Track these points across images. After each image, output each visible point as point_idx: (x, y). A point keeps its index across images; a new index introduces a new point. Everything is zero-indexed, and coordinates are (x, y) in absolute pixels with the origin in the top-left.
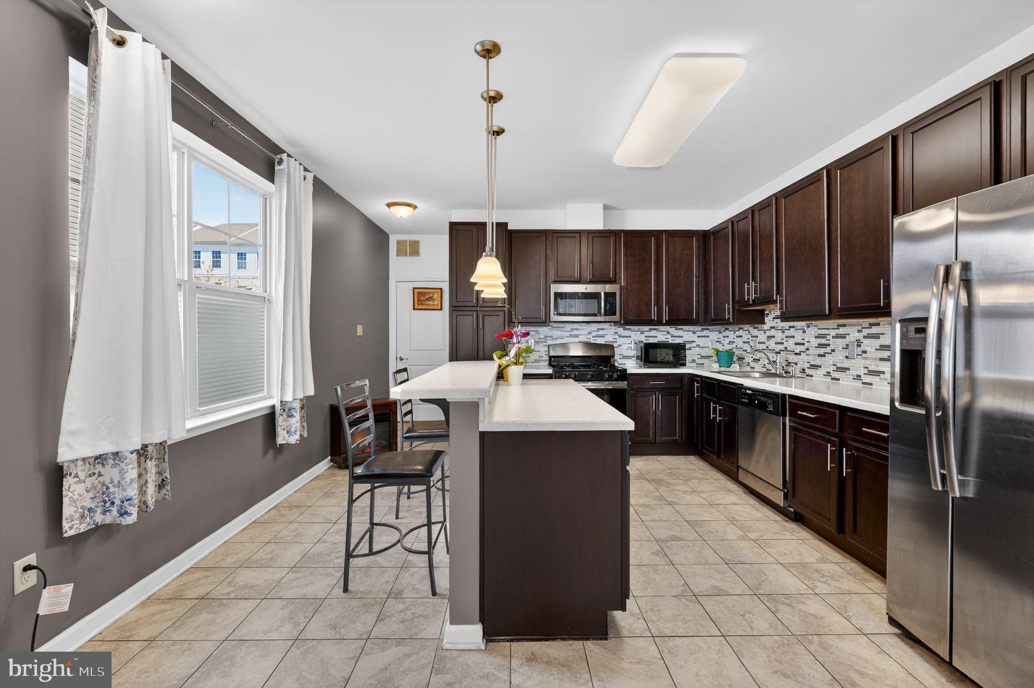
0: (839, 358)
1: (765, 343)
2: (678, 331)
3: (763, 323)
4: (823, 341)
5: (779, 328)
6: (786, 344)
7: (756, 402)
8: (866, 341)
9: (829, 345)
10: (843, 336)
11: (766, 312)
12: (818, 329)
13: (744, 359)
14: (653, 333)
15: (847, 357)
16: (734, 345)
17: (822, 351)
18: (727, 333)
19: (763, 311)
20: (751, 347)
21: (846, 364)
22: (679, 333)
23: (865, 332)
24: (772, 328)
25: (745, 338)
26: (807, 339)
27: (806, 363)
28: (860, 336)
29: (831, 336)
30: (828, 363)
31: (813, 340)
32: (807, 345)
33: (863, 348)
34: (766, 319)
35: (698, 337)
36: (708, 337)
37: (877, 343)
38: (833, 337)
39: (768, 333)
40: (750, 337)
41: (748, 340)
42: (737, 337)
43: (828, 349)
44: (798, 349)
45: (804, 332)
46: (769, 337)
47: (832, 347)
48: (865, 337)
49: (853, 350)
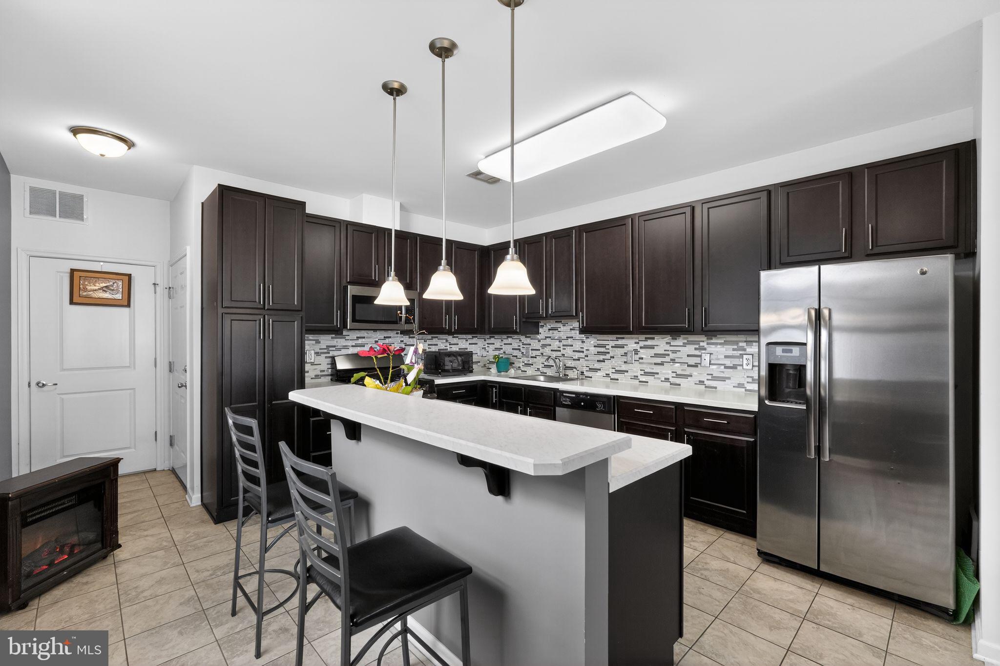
0: (618, 363)
1: (539, 350)
2: (454, 339)
3: (538, 333)
4: (603, 350)
5: (556, 338)
6: (563, 352)
7: (582, 404)
8: (642, 351)
9: (609, 353)
10: (622, 347)
11: (540, 324)
12: (597, 340)
13: (514, 364)
14: (435, 341)
15: (625, 362)
16: (502, 351)
17: (601, 357)
18: (492, 340)
19: (538, 323)
20: (523, 353)
21: (624, 367)
22: (455, 341)
23: (642, 344)
24: (547, 337)
25: (515, 345)
26: (585, 348)
27: (585, 367)
28: (637, 347)
29: (610, 346)
30: (607, 367)
31: (592, 349)
32: (586, 352)
33: (640, 355)
34: (541, 330)
35: (470, 344)
36: (477, 344)
37: (652, 352)
38: (612, 347)
39: (542, 342)
40: (521, 344)
41: (519, 347)
42: (505, 344)
43: (608, 356)
44: (577, 356)
45: (583, 342)
46: (544, 346)
47: (611, 354)
48: (641, 348)
49: (631, 357)
